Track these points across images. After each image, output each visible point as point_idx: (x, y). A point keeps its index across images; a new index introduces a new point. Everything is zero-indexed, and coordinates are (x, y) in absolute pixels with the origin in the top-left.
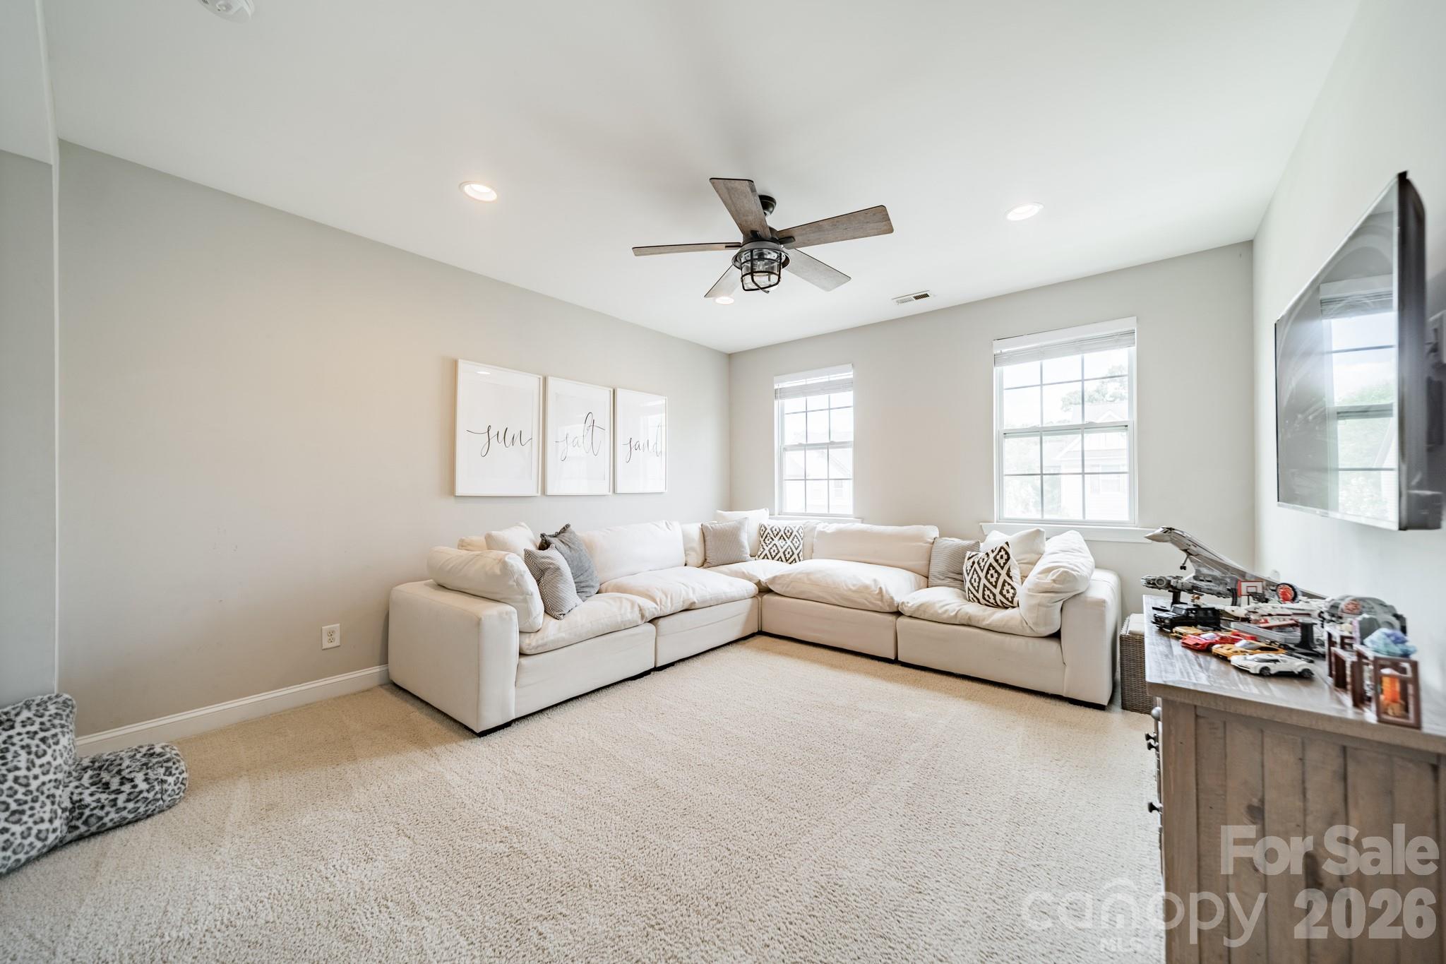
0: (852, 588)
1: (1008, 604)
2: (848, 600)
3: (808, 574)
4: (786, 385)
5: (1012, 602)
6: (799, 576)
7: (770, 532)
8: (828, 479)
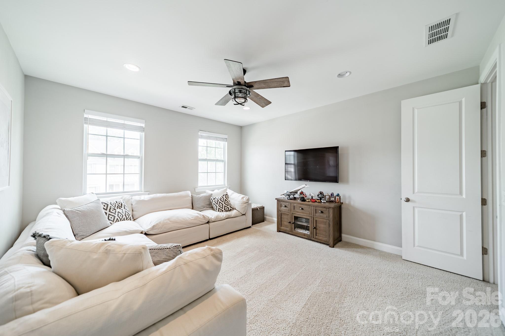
0: (192, 218)
1: (232, 209)
2: (193, 224)
3: (169, 219)
4: (90, 116)
5: (233, 209)
6: (165, 221)
7: (111, 206)
8: (124, 174)
